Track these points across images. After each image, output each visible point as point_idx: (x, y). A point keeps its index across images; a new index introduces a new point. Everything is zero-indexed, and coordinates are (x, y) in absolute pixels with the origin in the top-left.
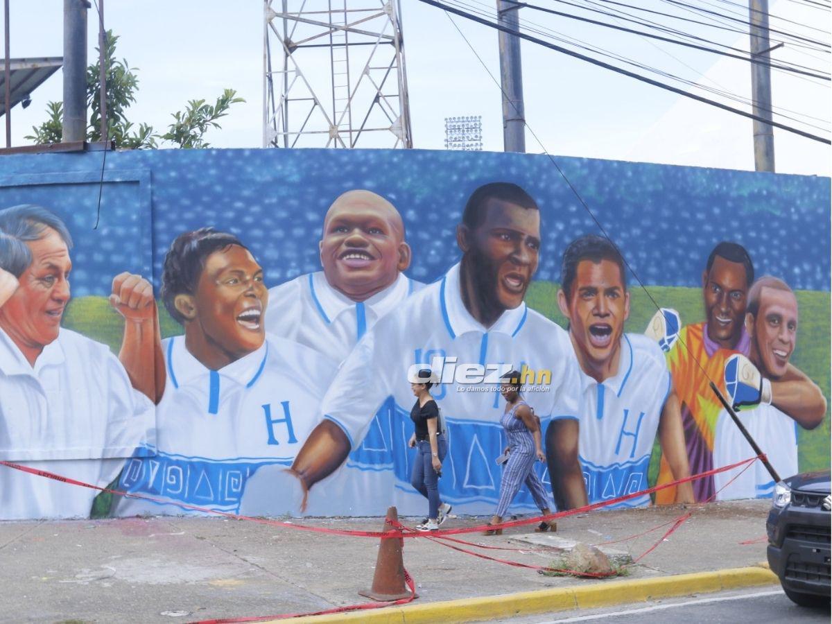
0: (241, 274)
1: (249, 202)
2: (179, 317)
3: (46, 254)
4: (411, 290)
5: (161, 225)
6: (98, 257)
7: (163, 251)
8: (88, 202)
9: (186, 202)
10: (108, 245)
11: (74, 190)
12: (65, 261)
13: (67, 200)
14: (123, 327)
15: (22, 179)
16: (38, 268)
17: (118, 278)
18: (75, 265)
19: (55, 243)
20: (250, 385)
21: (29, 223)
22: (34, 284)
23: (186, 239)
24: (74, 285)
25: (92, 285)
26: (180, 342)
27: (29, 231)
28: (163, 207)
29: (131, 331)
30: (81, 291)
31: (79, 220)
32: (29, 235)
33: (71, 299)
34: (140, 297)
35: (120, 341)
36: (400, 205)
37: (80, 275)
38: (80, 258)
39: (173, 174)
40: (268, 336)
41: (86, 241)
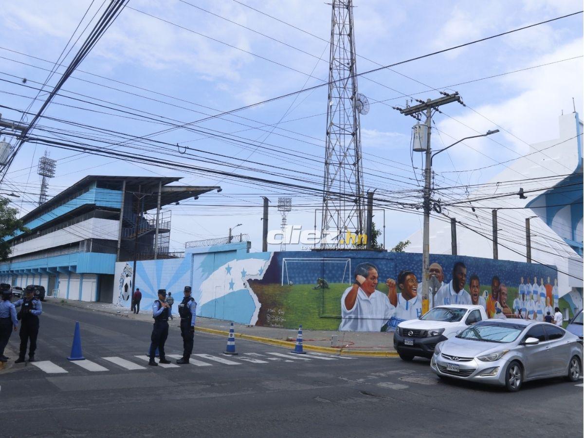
0: (413, 280)
1: (415, 264)
2: (400, 289)
3: (372, 274)
4: (444, 285)
5: (397, 269)
6: (384, 275)
7: (398, 274)
8: (382, 263)
9: (402, 264)
10: (386, 272)
11: (379, 260)
12: (377, 275)
13: (377, 262)
14: (388, 290)
15: (368, 257)
16: (371, 276)
17: (388, 279)
18: (379, 276)
19: (374, 271)
20: (414, 304)
21: (369, 266)
22: (369, 280)
23: (402, 272)
24: (378, 280)
25: (382, 281)
26: (401, 294)
27: (369, 268)
28: (398, 265)
29: (390, 291)
30: (380, 282)
31: (380, 266)
32: (369, 269)
33: (378, 284)
34: (393, 284)
35: (388, 293)
36: (442, 266)
37: (380, 278)
38: (380, 275)
39: (400, 258)
40: (418, 294)
41: (381, 271)
